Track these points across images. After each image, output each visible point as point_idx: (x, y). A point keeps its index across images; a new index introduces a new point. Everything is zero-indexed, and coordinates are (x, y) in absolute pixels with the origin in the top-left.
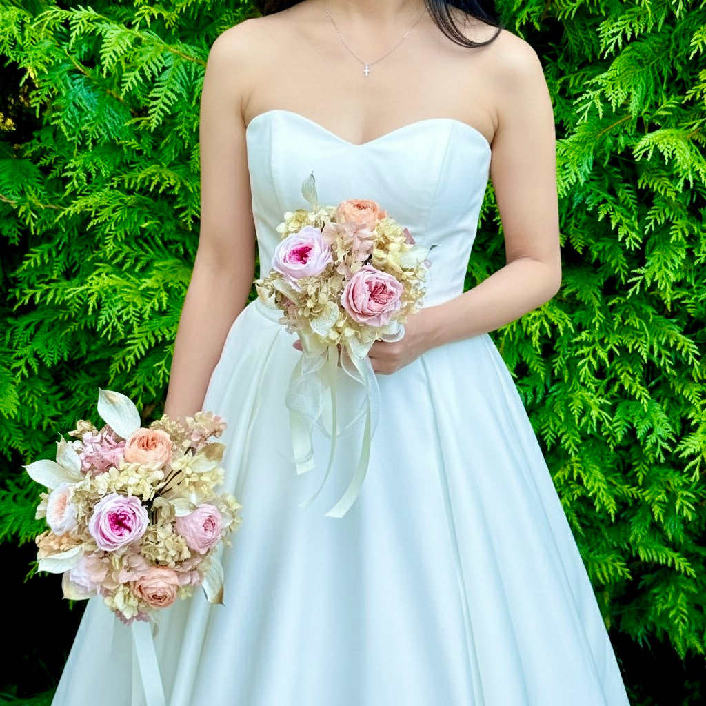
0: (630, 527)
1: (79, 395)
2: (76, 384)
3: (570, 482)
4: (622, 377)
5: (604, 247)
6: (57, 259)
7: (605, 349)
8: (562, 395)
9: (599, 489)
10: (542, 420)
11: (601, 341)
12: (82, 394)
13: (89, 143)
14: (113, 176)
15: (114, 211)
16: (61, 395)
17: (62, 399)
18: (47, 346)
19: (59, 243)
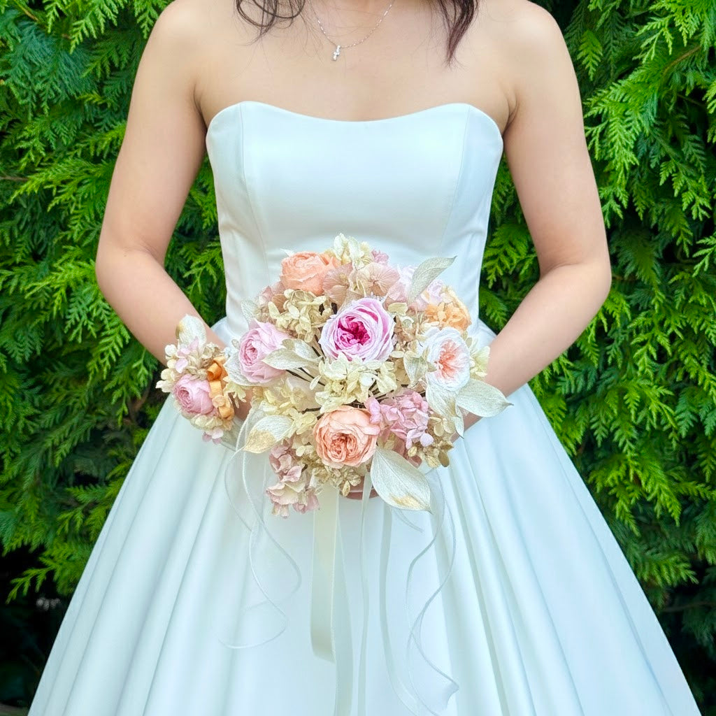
0: (696, 526)
1: (57, 390)
2: (54, 377)
3: (626, 482)
4: (686, 361)
5: (663, 210)
6: (19, 240)
7: (666, 333)
8: (615, 383)
9: (660, 491)
10: (592, 411)
11: (661, 323)
12: (62, 388)
13: (44, 104)
14: (77, 141)
15: (80, 184)
16: (38, 389)
17: (40, 393)
18: (16, 339)
19: (21, 220)
